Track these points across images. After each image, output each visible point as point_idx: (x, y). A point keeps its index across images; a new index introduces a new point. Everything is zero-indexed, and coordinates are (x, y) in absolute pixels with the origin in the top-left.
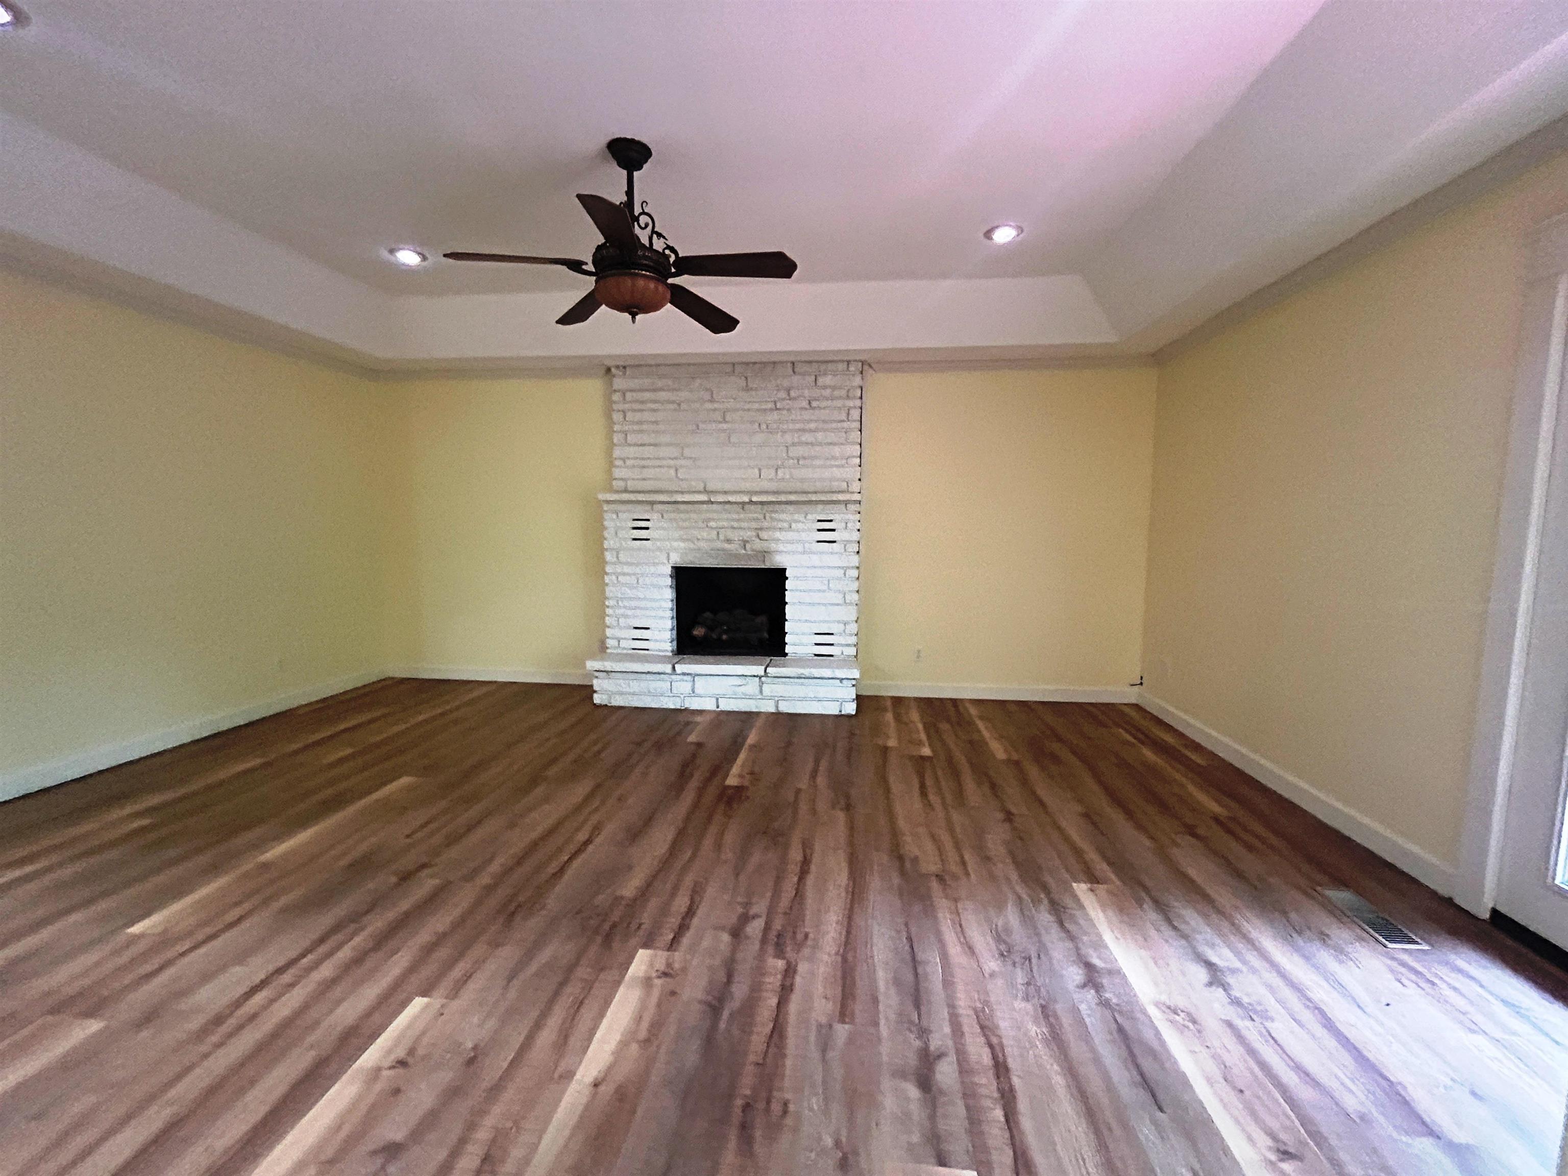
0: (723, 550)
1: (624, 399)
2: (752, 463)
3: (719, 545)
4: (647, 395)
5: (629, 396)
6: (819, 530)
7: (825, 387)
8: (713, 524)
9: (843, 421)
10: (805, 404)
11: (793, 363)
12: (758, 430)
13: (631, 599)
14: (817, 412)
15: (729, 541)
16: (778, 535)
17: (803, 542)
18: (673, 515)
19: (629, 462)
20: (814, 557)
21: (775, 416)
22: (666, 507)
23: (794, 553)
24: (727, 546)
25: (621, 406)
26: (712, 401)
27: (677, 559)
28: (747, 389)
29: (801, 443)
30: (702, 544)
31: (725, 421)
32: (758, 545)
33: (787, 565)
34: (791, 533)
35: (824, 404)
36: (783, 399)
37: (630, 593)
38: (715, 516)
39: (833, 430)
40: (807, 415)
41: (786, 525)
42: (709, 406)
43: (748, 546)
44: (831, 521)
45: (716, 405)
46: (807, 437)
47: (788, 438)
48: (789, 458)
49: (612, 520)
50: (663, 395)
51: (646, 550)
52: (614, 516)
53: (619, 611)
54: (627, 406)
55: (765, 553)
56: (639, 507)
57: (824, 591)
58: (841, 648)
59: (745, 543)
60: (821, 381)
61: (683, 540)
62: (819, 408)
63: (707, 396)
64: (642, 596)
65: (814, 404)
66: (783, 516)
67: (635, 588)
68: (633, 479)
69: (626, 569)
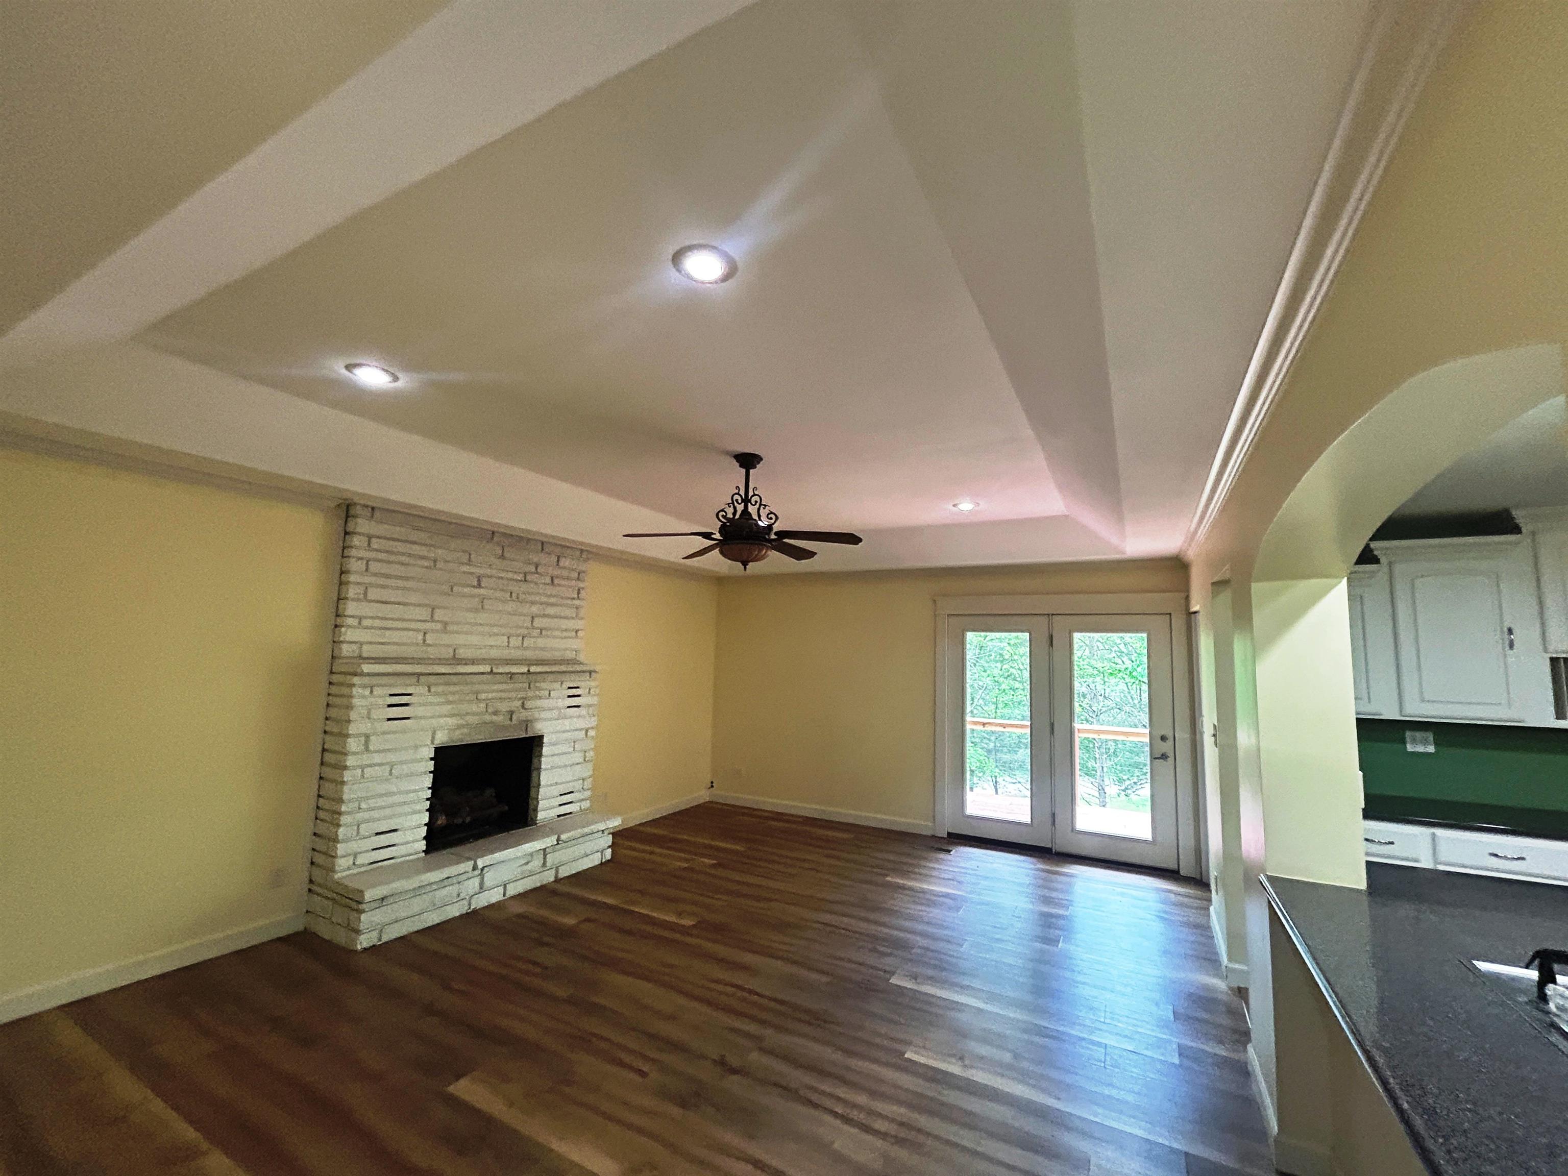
0: (492, 722)
1: (369, 545)
2: (503, 631)
3: (488, 718)
4: (400, 547)
5: (375, 544)
6: (569, 696)
7: (564, 568)
8: (483, 696)
9: (574, 599)
10: (548, 580)
11: (543, 543)
12: (509, 599)
13: (381, 795)
14: (558, 588)
15: (495, 713)
16: (539, 703)
17: (559, 709)
18: (440, 689)
19: (366, 623)
20: (567, 722)
21: (524, 587)
22: (432, 679)
23: (550, 720)
24: (495, 718)
25: (362, 554)
26: (469, 562)
27: (442, 738)
28: (502, 557)
29: (545, 616)
30: (471, 719)
31: (479, 586)
32: (524, 715)
33: (545, 731)
34: (551, 701)
35: (563, 582)
36: (532, 573)
37: (381, 788)
38: (485, 687)
39: (567, 606)
40: (550, 590)
41: (547, 693)
42: (465, 568)
43: (514, 717)
44: (578, 688)
45: (473, 570)
46: (551, 611)
47: (535, 609)
48: (534, 628)
49: (364, 697)
50: (416, 549)
51: (404, 731)
52: (367, 692)
53: (360, 816)
54: (372, 555)
55: (527, 723)
56: (400, 680)
57: (569, 753)
58: (578, 804)
59: (511, 713)
60: (562, 561)
61: (452, 716)
62: (559, 585)
63: (465, 558)
64: (395, 790)
65: (556, 581)
66: (543, 685)
67: (387, 780)
68: (371, 643)
69: (377, 758)
